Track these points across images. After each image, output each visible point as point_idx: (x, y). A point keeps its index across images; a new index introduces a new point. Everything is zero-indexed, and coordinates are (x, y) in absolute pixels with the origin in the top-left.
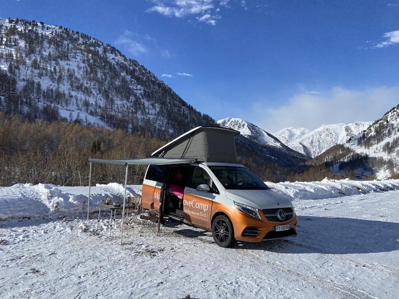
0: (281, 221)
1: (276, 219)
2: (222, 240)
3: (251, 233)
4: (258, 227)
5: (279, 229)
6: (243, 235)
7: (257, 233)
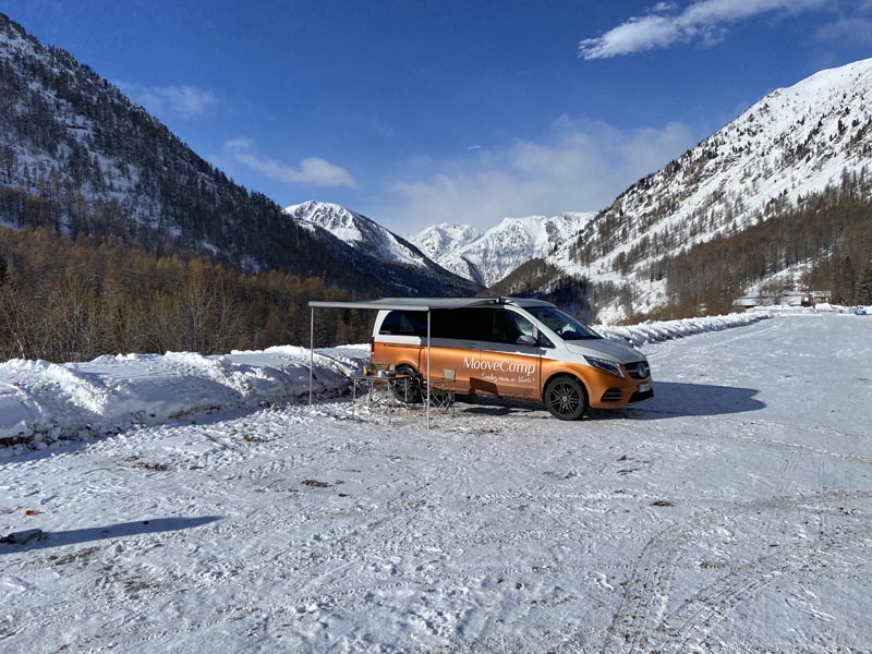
2: (565, 411)
3: (614, 396)
4: (621, 388)
5: (642, 389)
6: (602, 400)
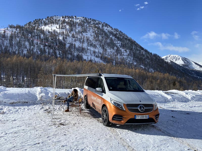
0: (141, 112)
1: (137, 111)
2: (104, 121)
3: (118, 118)
4: (122, 115)
5: (138, 117)
6: (113, 119)
7: (122, 119)
